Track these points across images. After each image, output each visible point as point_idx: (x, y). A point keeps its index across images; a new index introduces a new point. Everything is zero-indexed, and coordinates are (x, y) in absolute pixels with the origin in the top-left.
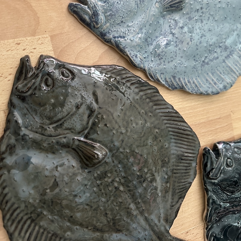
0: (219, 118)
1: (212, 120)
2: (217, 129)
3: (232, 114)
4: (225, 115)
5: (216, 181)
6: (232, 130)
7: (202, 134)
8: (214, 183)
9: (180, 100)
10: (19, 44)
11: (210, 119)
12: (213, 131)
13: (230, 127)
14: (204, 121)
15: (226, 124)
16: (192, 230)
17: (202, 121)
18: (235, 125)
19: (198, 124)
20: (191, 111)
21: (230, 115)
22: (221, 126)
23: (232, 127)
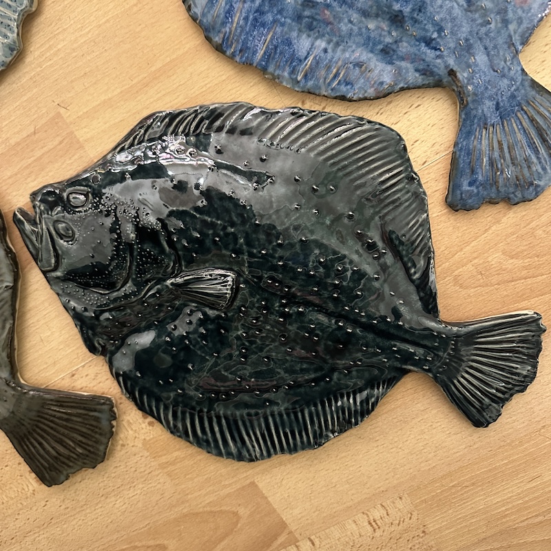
0: (35, 133)
1: (18, 144)
2: (41, 157)
3: (62, 111)
4: (44, 121)
5: (59, 274)
6: (81, 147)
7: (10, 181)
8: (58, 278)
11: (13, 142)
12: (32, 165)
13: (72, 144)
15: (59, 139)
16: (81, 369)
18: (82, 134)
21: (59, 115)
22: (45, 149)
23: (78, 142)
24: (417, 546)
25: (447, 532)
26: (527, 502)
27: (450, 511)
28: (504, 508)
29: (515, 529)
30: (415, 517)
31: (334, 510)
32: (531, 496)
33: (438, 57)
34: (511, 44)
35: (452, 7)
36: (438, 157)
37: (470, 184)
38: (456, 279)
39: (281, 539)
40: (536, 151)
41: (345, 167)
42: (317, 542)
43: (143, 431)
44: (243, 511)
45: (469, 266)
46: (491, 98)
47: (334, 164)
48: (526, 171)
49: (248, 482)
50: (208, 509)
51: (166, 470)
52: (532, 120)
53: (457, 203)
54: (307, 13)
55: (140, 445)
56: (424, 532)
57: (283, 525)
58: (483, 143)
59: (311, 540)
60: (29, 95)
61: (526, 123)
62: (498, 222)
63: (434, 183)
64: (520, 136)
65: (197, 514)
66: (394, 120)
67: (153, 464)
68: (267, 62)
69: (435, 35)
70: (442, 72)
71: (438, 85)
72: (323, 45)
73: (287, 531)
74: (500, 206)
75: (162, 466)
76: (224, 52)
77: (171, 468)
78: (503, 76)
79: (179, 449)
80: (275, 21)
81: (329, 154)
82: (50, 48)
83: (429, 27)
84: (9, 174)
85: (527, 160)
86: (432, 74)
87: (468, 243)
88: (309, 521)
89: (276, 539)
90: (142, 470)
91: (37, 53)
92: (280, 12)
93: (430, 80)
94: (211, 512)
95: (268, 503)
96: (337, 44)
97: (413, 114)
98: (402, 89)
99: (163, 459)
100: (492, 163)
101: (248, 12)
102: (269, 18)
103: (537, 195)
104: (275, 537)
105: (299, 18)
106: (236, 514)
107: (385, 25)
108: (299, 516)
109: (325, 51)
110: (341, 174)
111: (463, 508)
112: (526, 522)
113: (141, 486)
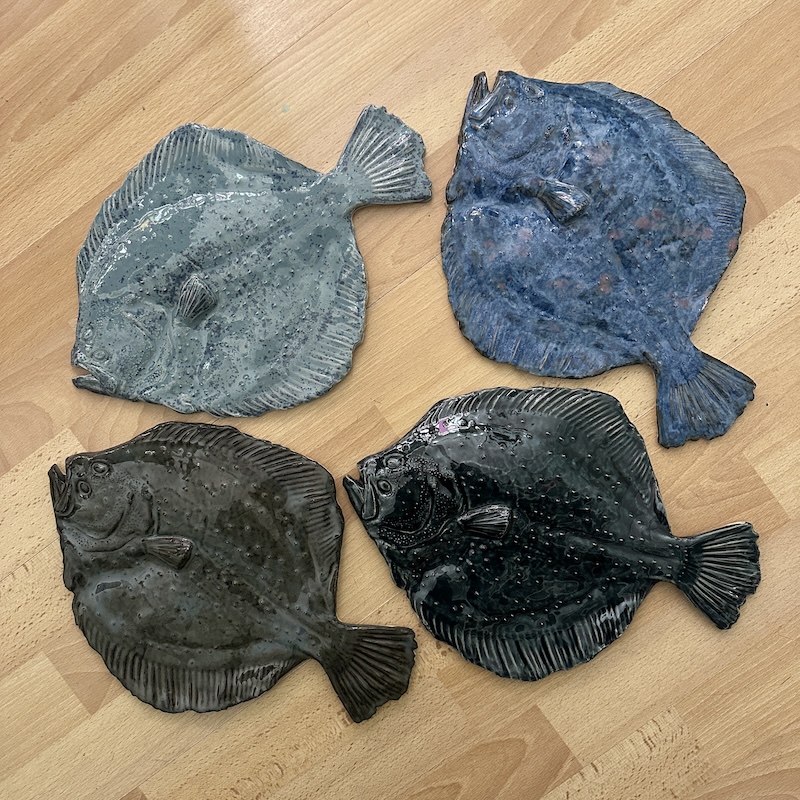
0: (357, 421)
1: (345, 430)
2: (361, 438)
3: (377, 405)
4: (364, 412)
5: (377, 521)
6: (390, 428)
7: (338, 457)
8: (376, 524)
9: (280, 424)
10: (41, 455)
11: (341, 429)
12: (354, 444)
13: (383, 426)
14: (331, 436)
15: (375, 424)
16: (386, 605)
17: (328, 438)
18: (390, 419)
19: (325, 445)
20: (304, 431)
21: (375, 408)
22: (365, 432)
23: (388, 425)
24: (694, 764)
25: (718, 745)
26: (785, 706)
27: (717, 722)
28: (765, 715)
29: (781, 737)
30: (685, 731)
31: (611, 730)
32: (788, 700)
33: (634, 345)
34: (683, 332)
35: (638, 314)
36: (646, 411)
37: (674, 428)
38: (678, 501)
39: (567, 766)
40: (717, 400)
41: (581, 423)
42: (600, 769)
43: (437, 662)
44: (529, 739)
45: (687, 490)
46: (675, 367)
47: (572, 422)
48: (712, 414)
49: (531, 706)
50: (497, 738)
51: (458, 700)
52: (709, 379)
53: (666, 443)
54: (541, 328)
55: (435, 676)
56: (697, 747)
57: (567, 751)
58: (677, 398)
59: (594, 766)
60: (355, 396)
61: (705, 382)
62: (702, 454)
63: (647, 431)
64: (702, 391)
65: (488, 745)
66: (609, 388)
67: (447, 694)
68: (518, 360)
69: (630, 332)
70: (638, 354)
71: (637, 363)
72: (554, 346)
73: (570, 757)
74: (700, 442)
75: (455, 696)
76: (488, 357)
77: (463, 697)
78: (682, 352)
79: (469, 677)
80: (520, 335)
81: (568, 415)
82: (370, 364)
83: (625, 327)
84: (338, 452)
85: (712, 406)
86: (632, 356)
87: (682, 473)
88: (590, 744)
89: (561, 767)
90: (437, 701)
91: (361, 369)
92: (523, 329)
93: (632, 360)
94: (501, 741)
95: (551, 727)
96: (564, 344)
97: (622, 384)
98: (612, 368)
99: (455, 689)
100: (686, 411)
101: (503, 331)
102: (517, 333)
103: (725, 431)
104: (560, 765)
105: (536, 331)
106: (522, 741)
107: (595, 329)
108: (580, 739)
109: (556, 349)
110: (578, 428)
111: (728, 718)
112: (789, 729)
113: (436, 719)
